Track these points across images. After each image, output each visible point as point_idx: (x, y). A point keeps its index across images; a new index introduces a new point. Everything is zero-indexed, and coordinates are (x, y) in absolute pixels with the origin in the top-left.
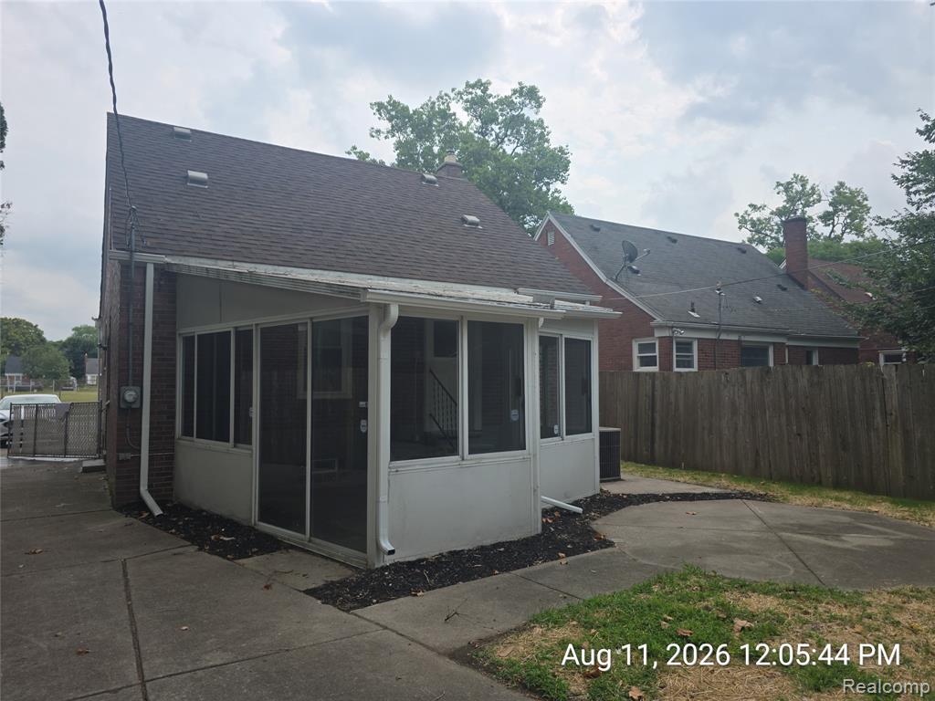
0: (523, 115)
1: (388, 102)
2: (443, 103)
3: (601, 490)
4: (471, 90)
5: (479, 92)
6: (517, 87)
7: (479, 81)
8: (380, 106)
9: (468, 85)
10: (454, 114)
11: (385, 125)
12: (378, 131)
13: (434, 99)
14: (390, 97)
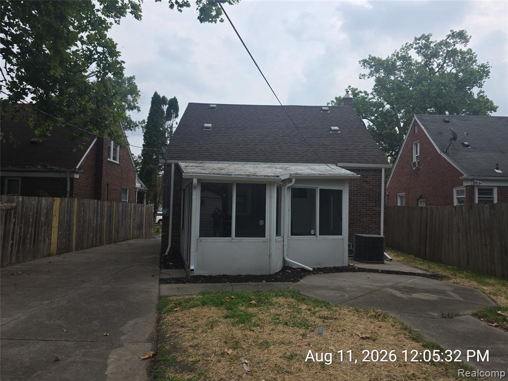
0: (456, 49)
1: (369, 59)
2: (404, 52)
3: (349, 264)
4: (418, 41)
5: (424, 42)
6: (450, 33)
7: (423, 35)
8: (365, 61)
9: (416, 39)
10: (410, 57)
11: (367, 71)
12: (364, 75)
13: (398, 50)
14: (370, 55)
